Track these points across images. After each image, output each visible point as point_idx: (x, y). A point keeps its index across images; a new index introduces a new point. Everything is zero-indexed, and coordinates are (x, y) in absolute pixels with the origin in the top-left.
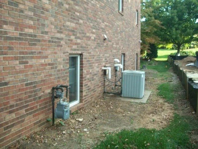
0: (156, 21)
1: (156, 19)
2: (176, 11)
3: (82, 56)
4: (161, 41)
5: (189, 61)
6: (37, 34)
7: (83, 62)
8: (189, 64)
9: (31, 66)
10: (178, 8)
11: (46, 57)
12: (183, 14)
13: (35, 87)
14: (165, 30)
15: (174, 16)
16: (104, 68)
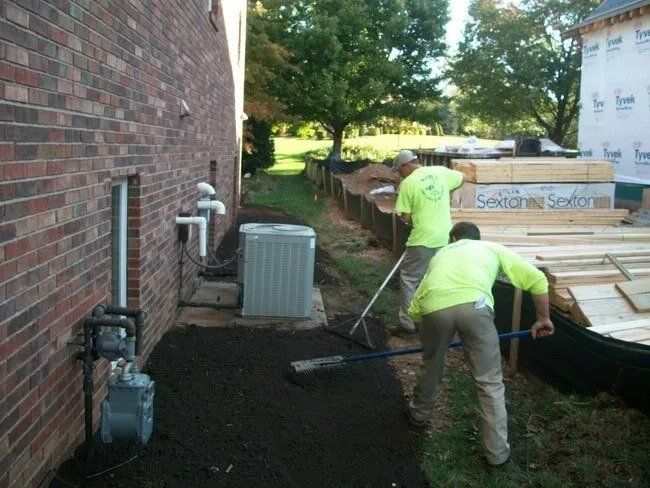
0: (275, 46)
1: (273, 40)
2: (335, 19)
3: (135, 182)
4: (287, 112)
5: (375, 179)
6: (38, 108)
7: (138, 205)
8: (380, 190)
9: (24, 245)
10: (342, 11)
11: (60, 201)
12: (356, 32)
13: (34, 329)
14: (301, 79)
15: (331, 34)
16: (180, 220)
